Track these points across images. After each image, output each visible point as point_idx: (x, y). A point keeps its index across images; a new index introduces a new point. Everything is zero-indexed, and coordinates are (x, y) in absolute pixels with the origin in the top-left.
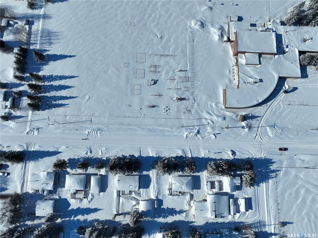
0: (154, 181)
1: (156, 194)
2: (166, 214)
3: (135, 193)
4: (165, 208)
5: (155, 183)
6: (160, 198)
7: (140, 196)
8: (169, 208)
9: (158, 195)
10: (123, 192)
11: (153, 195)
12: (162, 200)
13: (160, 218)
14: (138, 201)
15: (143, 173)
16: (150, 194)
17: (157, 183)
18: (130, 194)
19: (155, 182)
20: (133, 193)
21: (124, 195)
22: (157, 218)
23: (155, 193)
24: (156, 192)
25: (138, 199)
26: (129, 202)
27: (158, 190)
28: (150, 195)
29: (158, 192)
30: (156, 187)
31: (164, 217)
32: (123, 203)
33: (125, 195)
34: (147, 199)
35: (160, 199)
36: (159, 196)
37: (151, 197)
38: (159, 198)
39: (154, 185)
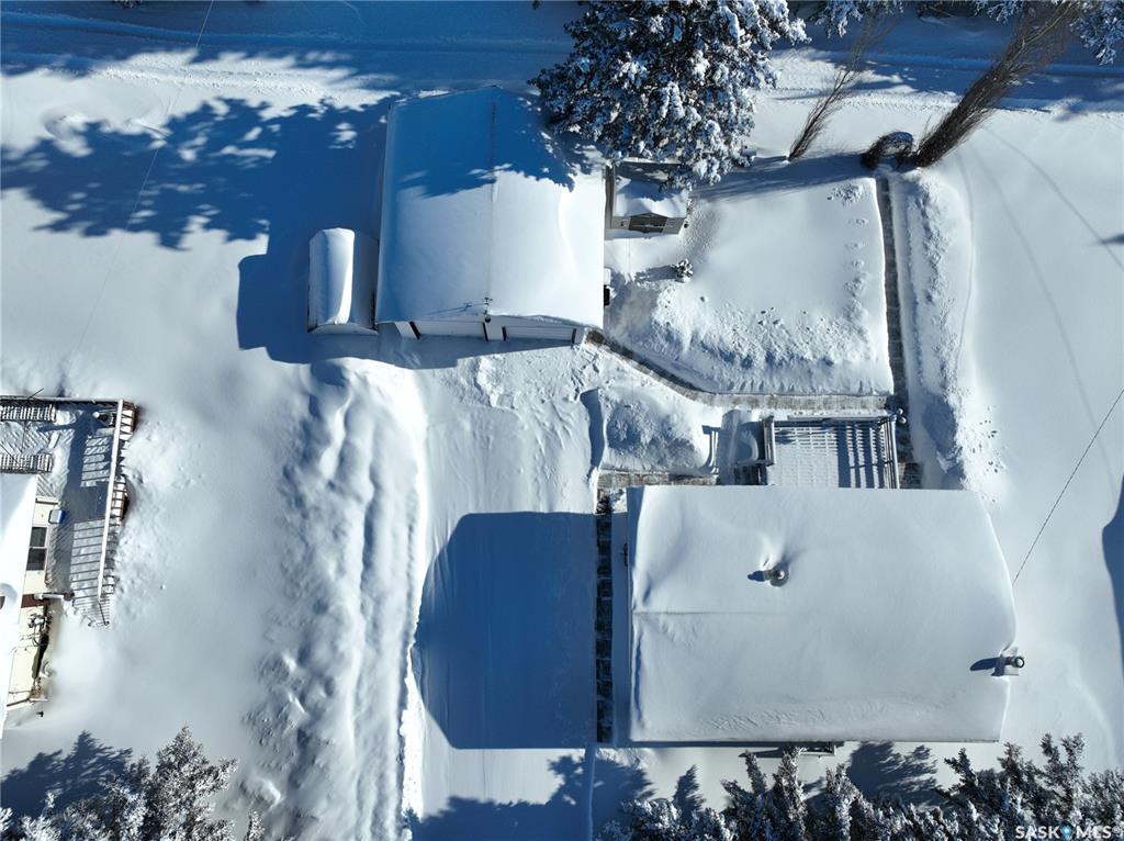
0: (375, 627)
1: (335, 422)
2: (202, 154)
3: (682, 446)
4: (218, 235)
5: (349, 596)
6: (288, 367)
7: (589, 400)
8: (148, 239)
9: (315, 408)
10: (855, 457)
11: (384, 421)
12: (246, 342)
13: (304, 109)
14: (617, 333)
15: (563, 766)
16: (432, 426)
17: (321, 607)
18: (759, 430)
19: (357, 626)
20: (703, 446)
21: (839, 427)
22: (334, 115)
23: (364, 444)
24: (345, 460)
25: (629, 366)
26: (765, 321)
27: (314, 489)
28: (442, 419)
29: (308, 458)
30: (337, 533)
31: (243, 115)
32: (848, 314)
33: (822, 424)
34: (486, 362)
35: (276, 355)
36: (300, 407)
37: (425, 387)
38: (303, 370)
39: (368, 563)
